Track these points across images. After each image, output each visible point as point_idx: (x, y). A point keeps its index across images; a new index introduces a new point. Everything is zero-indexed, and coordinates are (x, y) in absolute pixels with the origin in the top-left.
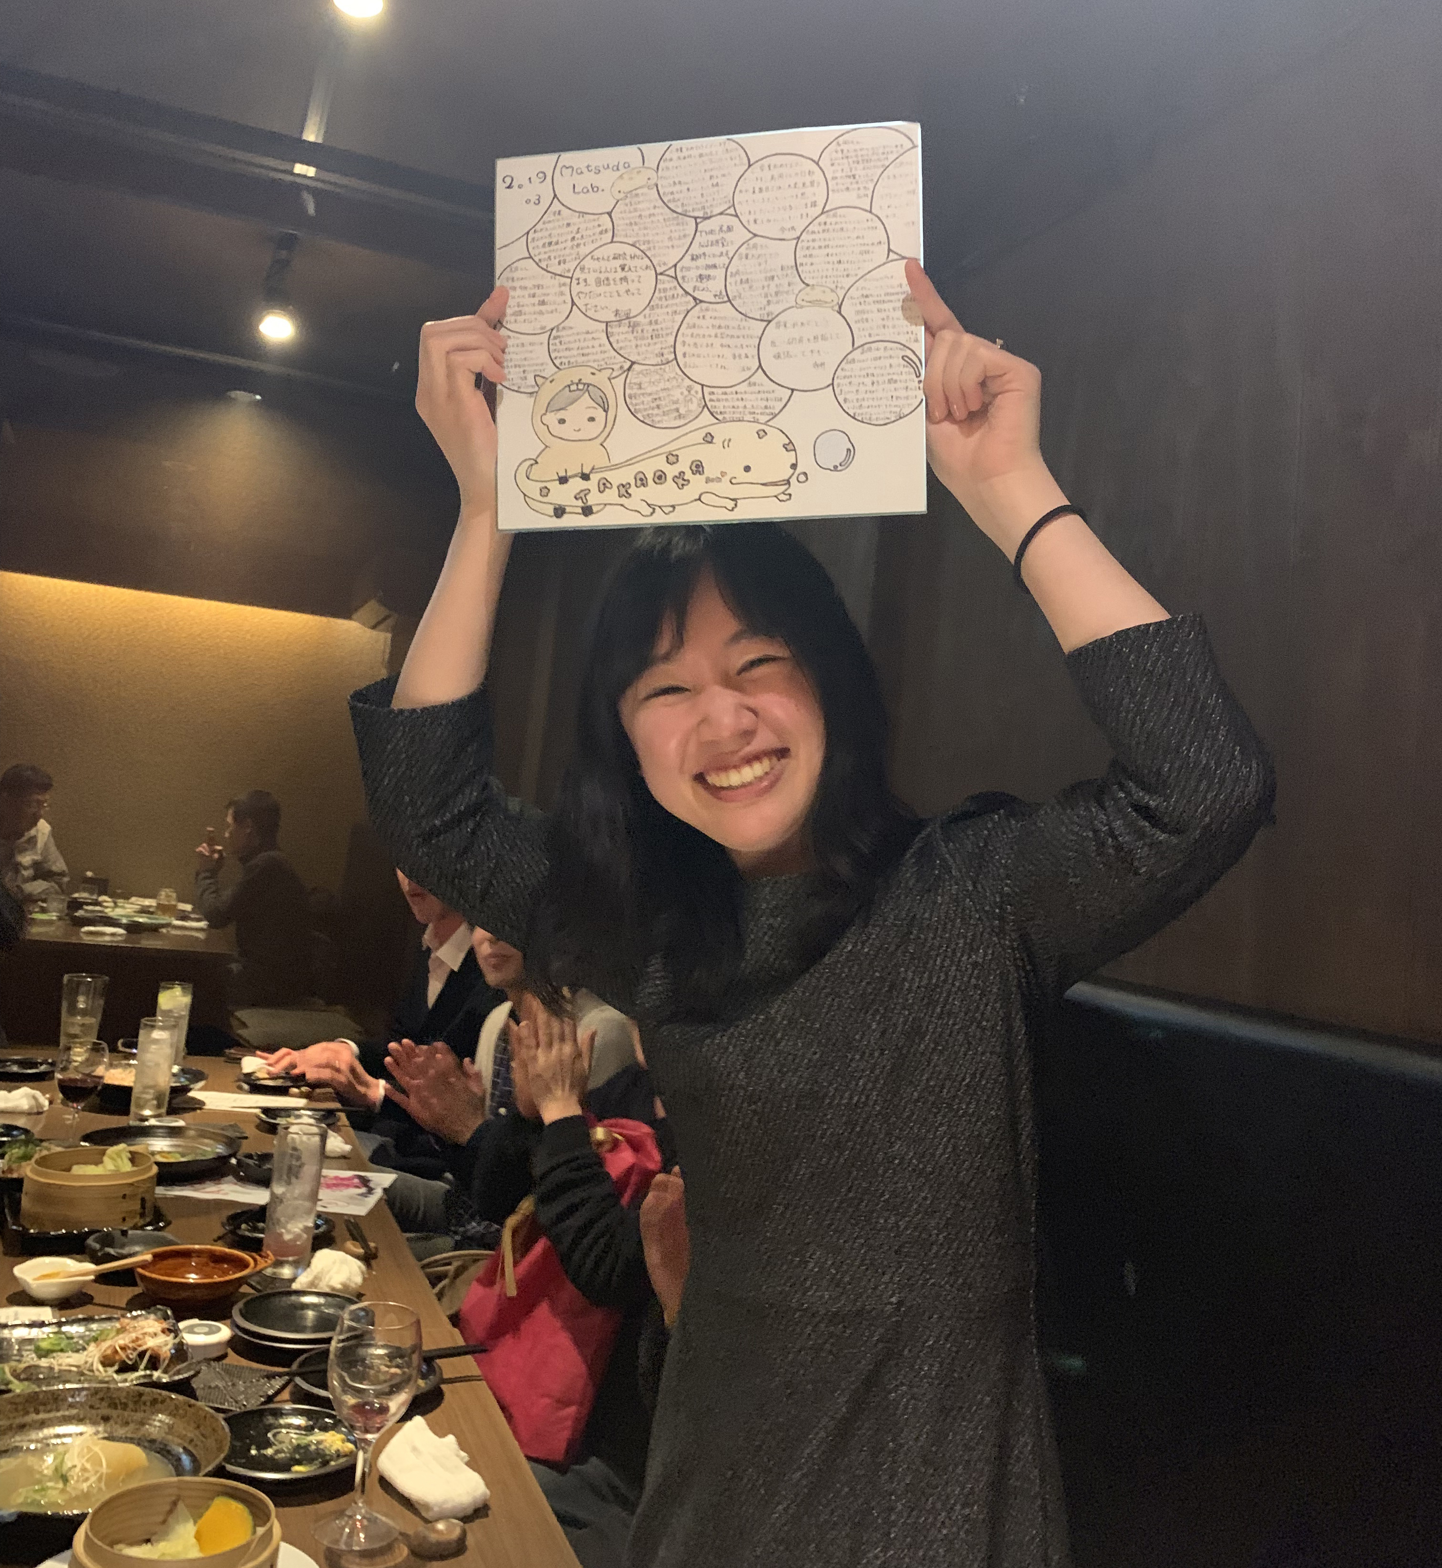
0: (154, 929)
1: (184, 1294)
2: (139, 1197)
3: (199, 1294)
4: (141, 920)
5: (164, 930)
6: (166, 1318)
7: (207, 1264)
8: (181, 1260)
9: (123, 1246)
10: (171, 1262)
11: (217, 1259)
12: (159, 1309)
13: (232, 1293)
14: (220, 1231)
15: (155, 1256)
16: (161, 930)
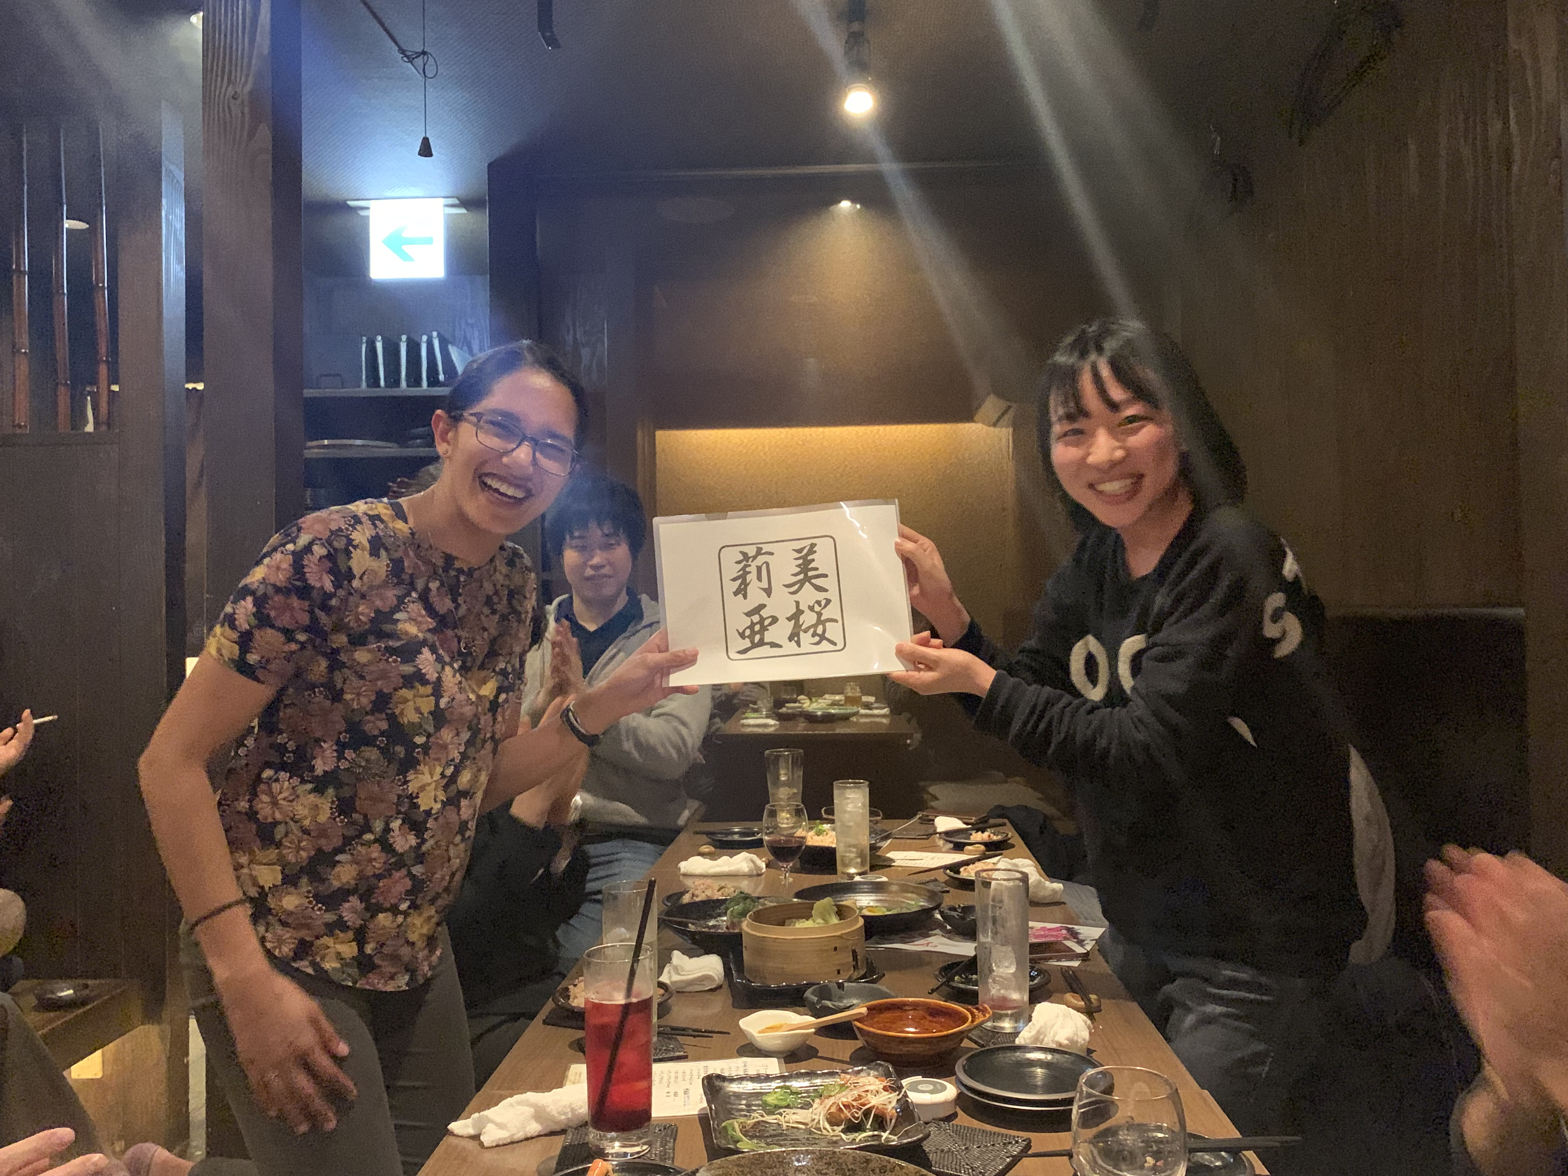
0: (845, 718)
1: (905, 1049)
2: (850, 949)
3: (919, 1048)
4: (833, 711)
5: (854, 719)
6: (888, 1075)
7: (924, 1018)
8: (898, 1013)
9: (841, 998)
10: (888, 1015)
11: (935, 1012)
12: (881, 1065)
13: (954, 1049)
14: (935, 983)
15: (870, 1009)
16: (851, 719)
